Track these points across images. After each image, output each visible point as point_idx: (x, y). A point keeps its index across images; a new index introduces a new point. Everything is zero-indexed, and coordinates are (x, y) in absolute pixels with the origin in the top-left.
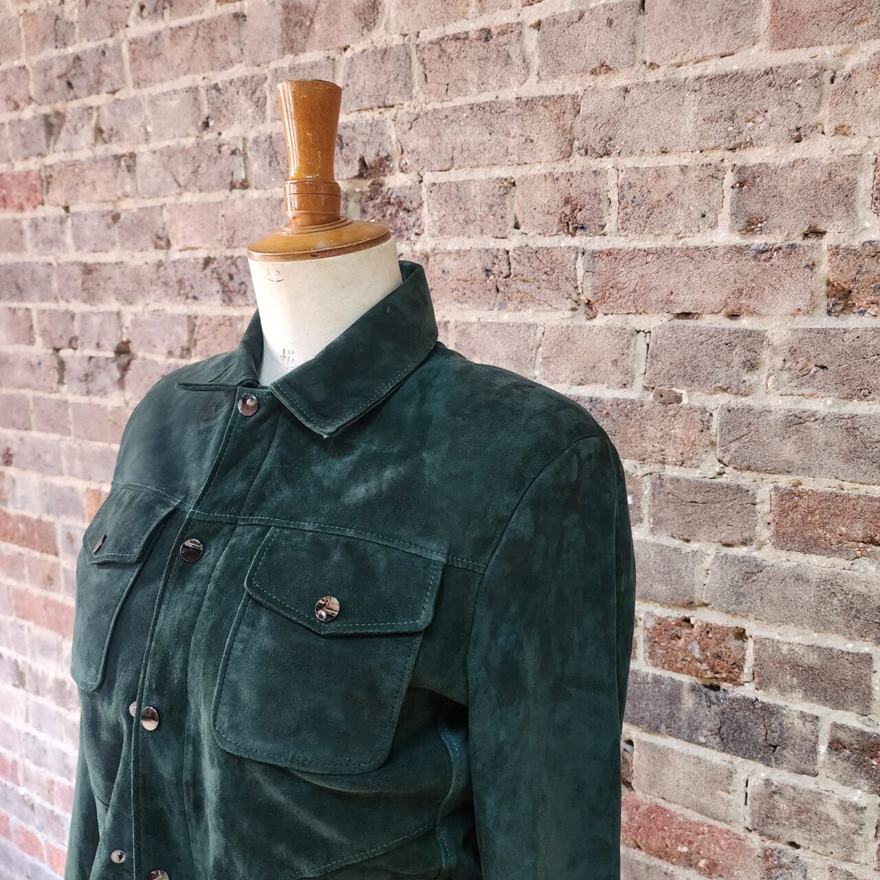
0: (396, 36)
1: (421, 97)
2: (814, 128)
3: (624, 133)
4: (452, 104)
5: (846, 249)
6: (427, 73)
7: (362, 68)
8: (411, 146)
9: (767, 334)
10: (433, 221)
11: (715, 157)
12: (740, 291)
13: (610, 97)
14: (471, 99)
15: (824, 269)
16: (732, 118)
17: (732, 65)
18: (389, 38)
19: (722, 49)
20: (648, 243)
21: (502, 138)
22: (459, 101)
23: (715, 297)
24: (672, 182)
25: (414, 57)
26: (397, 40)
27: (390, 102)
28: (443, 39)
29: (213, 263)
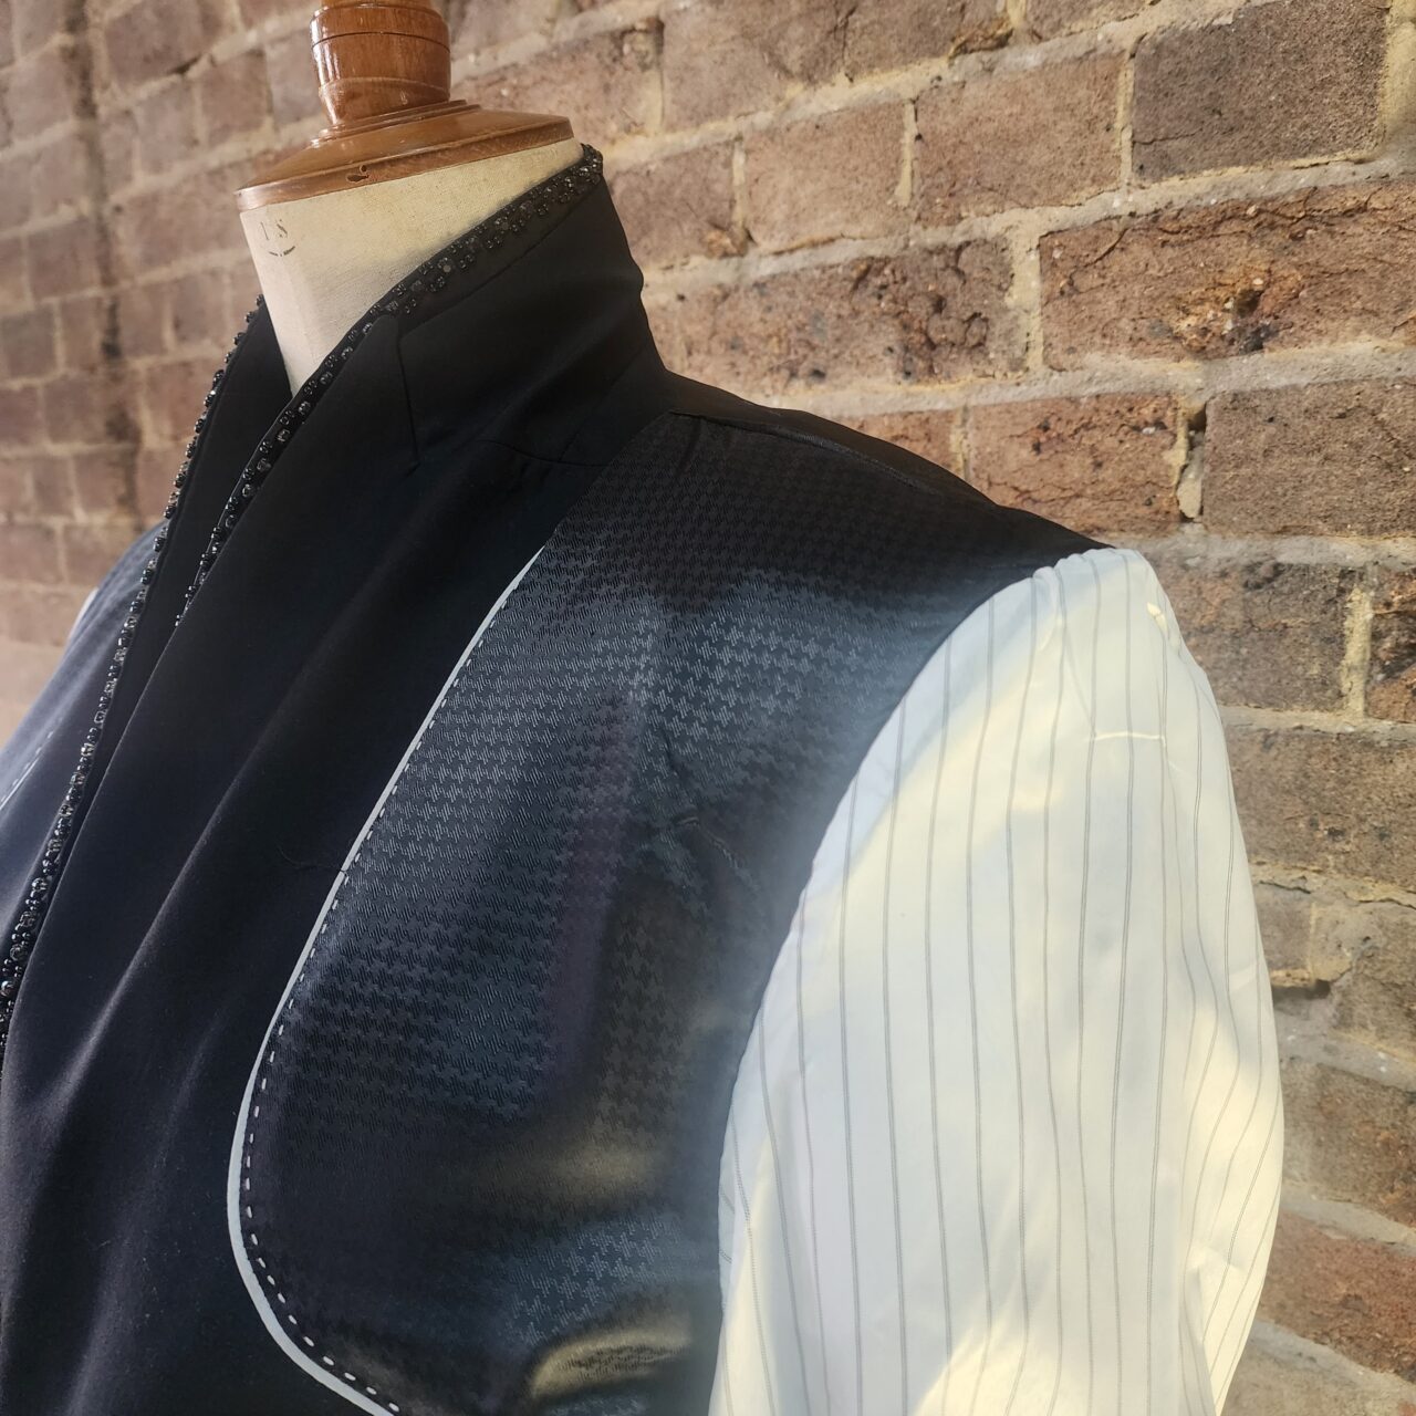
29: (879, 272)
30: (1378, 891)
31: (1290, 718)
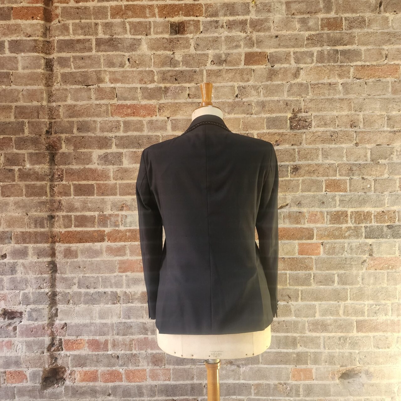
30: (292, 193)
31: (284, 179)
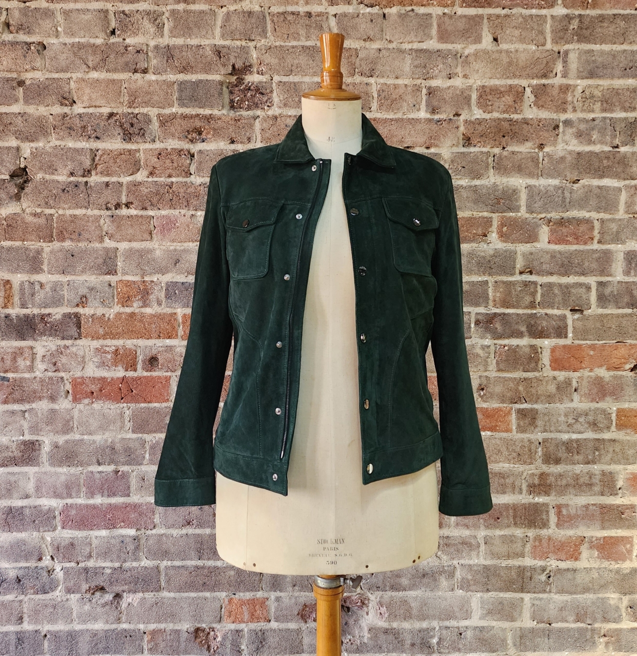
0: (257, 6)
1: (272, 38)
2: (456, 74)
3: (379, 67)
4: (290, 44)
5: (470, 121)
6: (276, 27)
7: (236, 19)
8: (267, 61)
9: (442, 155)
10: (280, 100)
11: (419, 82)
12: (431, 137)
13: (373, 52)
14: (301, 43)
15: (462, 129)
16: (425, 67)
17: (424, 46)
18: (252, 6)
19: (419, 39)
20: (391, 116)
21: (319, 64)
22: (294, 43)
23: (421, 139)
24: (401, 91)
25: (268, 18)
26: (257, 8)
27: (253, 38)
28: (285, 12)
29: (115, 116)
